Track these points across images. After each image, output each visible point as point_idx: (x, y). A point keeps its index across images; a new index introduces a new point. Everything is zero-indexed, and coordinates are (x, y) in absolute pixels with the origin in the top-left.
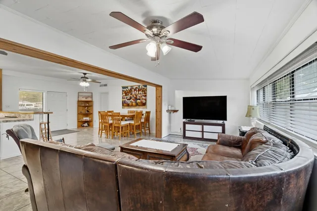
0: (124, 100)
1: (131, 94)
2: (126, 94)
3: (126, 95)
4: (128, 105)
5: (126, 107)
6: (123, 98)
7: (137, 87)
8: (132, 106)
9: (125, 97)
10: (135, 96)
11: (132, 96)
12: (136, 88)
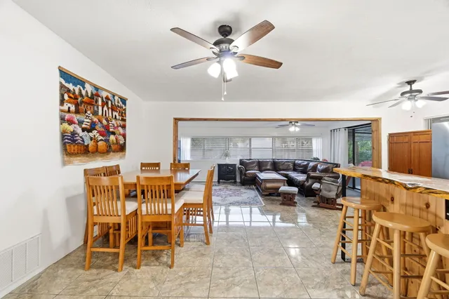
0: (71, 128)
1: (95, 113)
2: (77, 105)
3: (77, 112)
4: (85, 151)
5: (76, 160)
6: (62, 119)
7: (110, 96)
8: (97, 152)
9: (76, 118)
10: (105, 122)
11: (95, 119)
12: (107, 98)
